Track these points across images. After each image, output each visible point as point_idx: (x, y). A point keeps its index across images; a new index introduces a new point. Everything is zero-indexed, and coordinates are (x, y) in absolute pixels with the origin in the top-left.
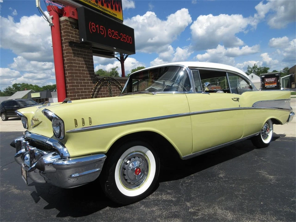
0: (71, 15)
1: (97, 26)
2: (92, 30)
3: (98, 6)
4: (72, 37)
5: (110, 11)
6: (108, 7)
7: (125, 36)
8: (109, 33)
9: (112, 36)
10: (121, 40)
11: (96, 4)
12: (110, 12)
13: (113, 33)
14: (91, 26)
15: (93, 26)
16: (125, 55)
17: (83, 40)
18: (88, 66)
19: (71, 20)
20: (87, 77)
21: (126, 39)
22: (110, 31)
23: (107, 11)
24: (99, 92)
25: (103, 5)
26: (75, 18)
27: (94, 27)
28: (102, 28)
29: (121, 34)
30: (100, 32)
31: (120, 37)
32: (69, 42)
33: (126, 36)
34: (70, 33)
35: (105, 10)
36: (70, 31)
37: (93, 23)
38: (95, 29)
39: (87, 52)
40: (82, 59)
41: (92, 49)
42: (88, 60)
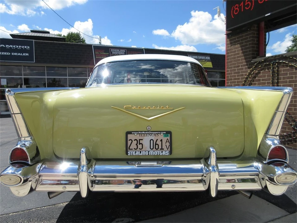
1: (242, 4)
18: (244, 51)
20: (242, 63)
24: (256, 78)
28: (248, 1)
37: (236, 5)
38: (238, 9)
39: (245, 36)
40: (239, 45)
41: (252, 28)
42: (246, 44)
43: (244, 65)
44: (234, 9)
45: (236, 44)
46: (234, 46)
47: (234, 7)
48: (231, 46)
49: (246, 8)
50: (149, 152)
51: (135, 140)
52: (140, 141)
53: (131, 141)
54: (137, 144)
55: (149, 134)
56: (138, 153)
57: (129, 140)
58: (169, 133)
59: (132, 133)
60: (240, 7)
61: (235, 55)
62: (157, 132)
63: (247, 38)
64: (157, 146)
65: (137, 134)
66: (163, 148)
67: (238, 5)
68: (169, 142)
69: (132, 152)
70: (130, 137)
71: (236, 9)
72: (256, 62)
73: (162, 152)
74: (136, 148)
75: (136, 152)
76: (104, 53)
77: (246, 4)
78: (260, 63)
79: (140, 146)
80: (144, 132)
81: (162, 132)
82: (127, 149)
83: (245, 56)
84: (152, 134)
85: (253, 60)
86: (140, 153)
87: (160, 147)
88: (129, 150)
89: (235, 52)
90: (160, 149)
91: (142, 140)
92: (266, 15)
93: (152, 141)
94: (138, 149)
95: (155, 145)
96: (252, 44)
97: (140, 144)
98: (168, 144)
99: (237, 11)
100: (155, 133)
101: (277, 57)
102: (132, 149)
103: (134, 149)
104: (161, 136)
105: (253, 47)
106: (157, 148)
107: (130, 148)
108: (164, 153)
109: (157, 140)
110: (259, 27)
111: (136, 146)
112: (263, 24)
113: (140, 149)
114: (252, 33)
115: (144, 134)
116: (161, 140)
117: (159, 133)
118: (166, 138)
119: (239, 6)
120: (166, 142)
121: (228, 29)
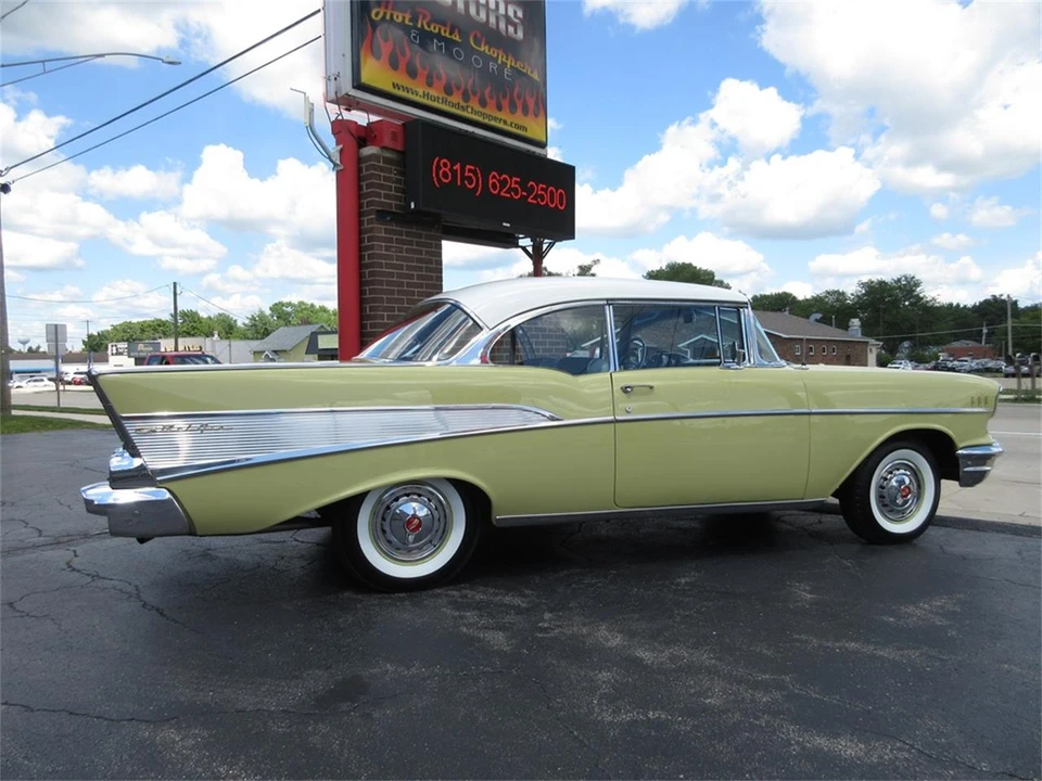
0: (387, 142)
1: (457, 167)
2: (439, 180)
3: (470, 110)
4: (386, 196)
5: (506, 119)
6: (500, 108)
7: (542, 189)
8: (491, 182)
9: (500, 191)
10: (529, 200)
11: (462, 104)
12: (505, 122)
13: (503, 183)
14: (438, 168)
15: (444, 169)
16: (546, 241)
17: (413, 206)
19: (388, 155)
21: (547, 197)
22: (494, 177)
23: (495, 119)
25: (483, 103)
26: (399, 149)
27: (447, 170)
28: (470, 170)
29: (531, 183)
30: (462, 181)
31: (525, 194)
32: (378, 211)
33: (547, 188)
34: (381, 186)
35: (489, 116)
36: (382, 182)
37: (445, 160)
38: (450, 174)
45: (402, 249)
48: (389, 247)
49: (466, 183)
60: (454, 173)
67: (448, 163)
77: (466, 174)
89: (401, 267)
92: (504, 224)
99: (446, 175)
119: (452, 167)
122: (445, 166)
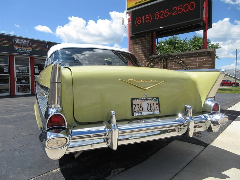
1: (143, 17)
2: (137, 24)
7: (180, 7)
10: (173, 14)
13: (161, 14)
18: (143, 49)
20: (142, 58)
21: (183, 9)
22: (157, 14)
28: (147, 17)
29: (174, 8)
33: (183, 6)
37: (139, 18)
38: (141, 21)
39: (144, 39)
40: (139, 46)
41: (149, 35)
42: (144, 45)
43: (144, 60)
44: (137, 20)
45: (137, 45)
46: (136, 46)
47: (137, 19)
48: (134, 45)
49: (146, 21)
50: (147, 112)
51: (137, 105)
52: (141, 105)
53: (135, 105)
54: (139, 108)
55: (146, 100)
56: (140, 114)
57: (134, 105)
58: (157, 99)
59: (136, 99)
60: (142, 20)
61: (136, 52)
62: (151, 98)
63: (145, 41)
64: (151, 108)
65: (139, 100)
66: (155, 109)
67: (140, 18)
68: (158, 105)
69: (136, 113)
70: (134, 102)
71: (139, 20)
72: (152, 58)
73: (155, 112)
74: (138, 110)
75: (139, 113)
76: (8, 42)
77: (146, 18)
78: (155, 58)
79: (141, 109)
80: (143, 99)
81: (154, 98)
82: (133, 111)
83: (144, 54)
84: (148, 99)
85: (150, 56)
86: (142, 113)
87: (153, 109)
88: (134, 112)
89: (137, 50)
90: (153, 110)
91: (142, 104)
92: (160, 28)
93: (148, 105)
94: (140, 111)
95: (150, 108)
96: (149, 45)
97: (141, 107)
98: (157, 106)
99: (139, 22)
100: (150, 99)
101: (166, 56)
102: (136, 111)
103: (137, 111)
104: (153, 102)
105: (149, 48)
106: (151, 109)
107: (135, 111)
108: (156, 113)
109: (151, 103)
110: (152, 35)
111: (138, 109)
112: (155, 33)
113: (141, 111)
114: (149, 38)
115: (143, 100)
116: (153, 104)
117: (152, 99)
118: (156, 102)
120: (156, 105)
121: (133, 34)
122: (139, 19)
